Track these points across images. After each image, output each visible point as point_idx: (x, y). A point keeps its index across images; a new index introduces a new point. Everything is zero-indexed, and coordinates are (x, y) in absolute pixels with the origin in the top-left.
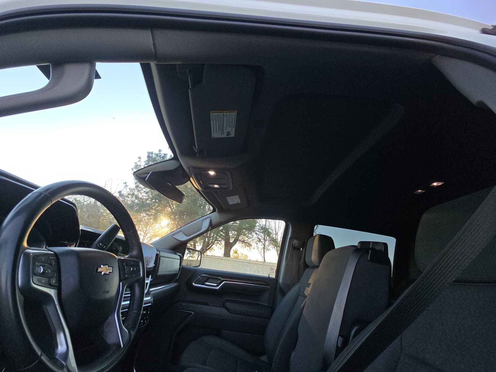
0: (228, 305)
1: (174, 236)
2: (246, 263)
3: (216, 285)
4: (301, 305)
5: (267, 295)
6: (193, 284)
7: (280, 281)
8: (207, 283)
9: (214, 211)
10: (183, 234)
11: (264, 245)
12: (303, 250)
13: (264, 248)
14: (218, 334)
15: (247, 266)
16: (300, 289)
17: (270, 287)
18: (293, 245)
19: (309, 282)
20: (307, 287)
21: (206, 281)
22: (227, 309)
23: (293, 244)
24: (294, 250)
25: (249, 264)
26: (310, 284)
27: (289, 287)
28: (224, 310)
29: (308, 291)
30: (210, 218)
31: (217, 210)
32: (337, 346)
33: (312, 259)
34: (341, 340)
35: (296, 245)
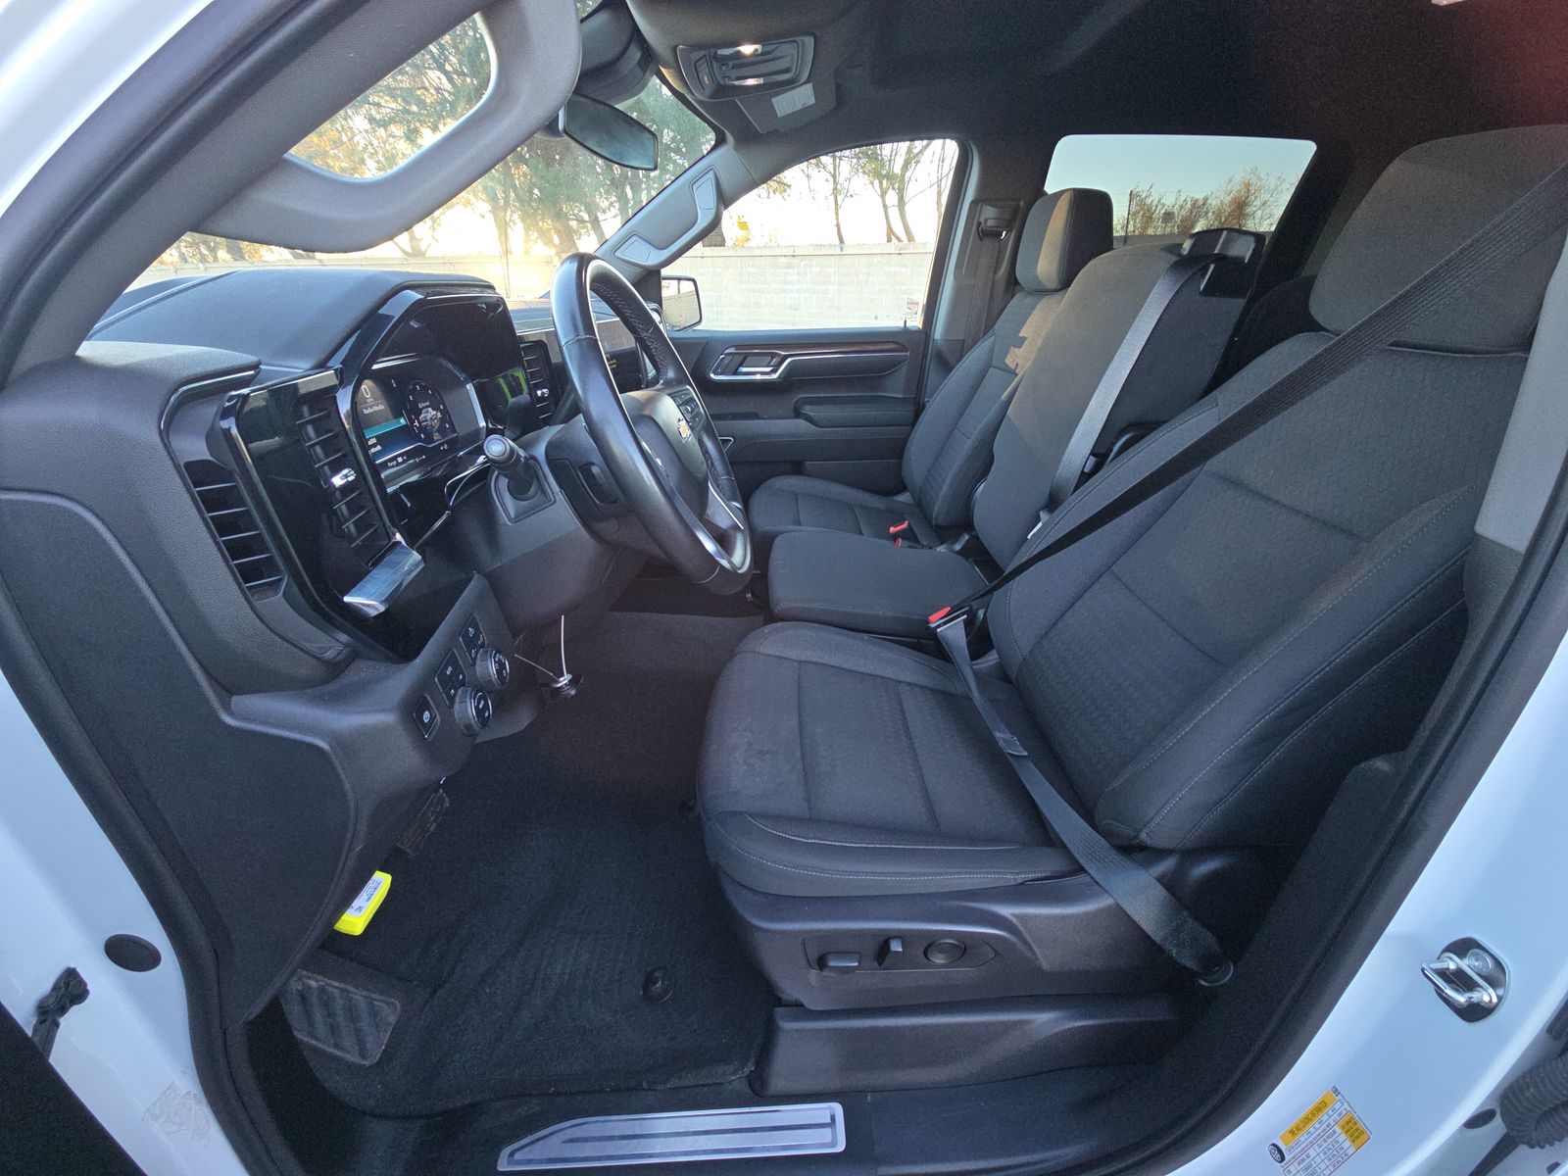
0: (808, 410)
1: (618, 254)
2: (783, 259)
3: (769, 369)
4: (1001, 395)
5: (902, 373)
6: (712, 376)
7: (938, 333)
8: (745, 370)
9: (720, 141)
10: (641, 241)
11: (834, 176)
12: (1009, 238)
13: (835, 191)
14: (797, 468)
15: (789, 266)
16: (992, 351)
17: (908, 354)
18: (980, 223)
19: (1021, 335)
20: (1015, 346)
21: (741, 365)
22: (808, 419)
23: (982, 220)
24: (981, 240)
25: (793, 260)
26: (1024, 339)
27: (962, 349)
28: (801, 423)
29: (1019, 358)
30: (711, 173)
31: (730, 137)
32: (1083, 472)
33: (1038, 271)
34: (1093, 461)
35: (990, 223)
